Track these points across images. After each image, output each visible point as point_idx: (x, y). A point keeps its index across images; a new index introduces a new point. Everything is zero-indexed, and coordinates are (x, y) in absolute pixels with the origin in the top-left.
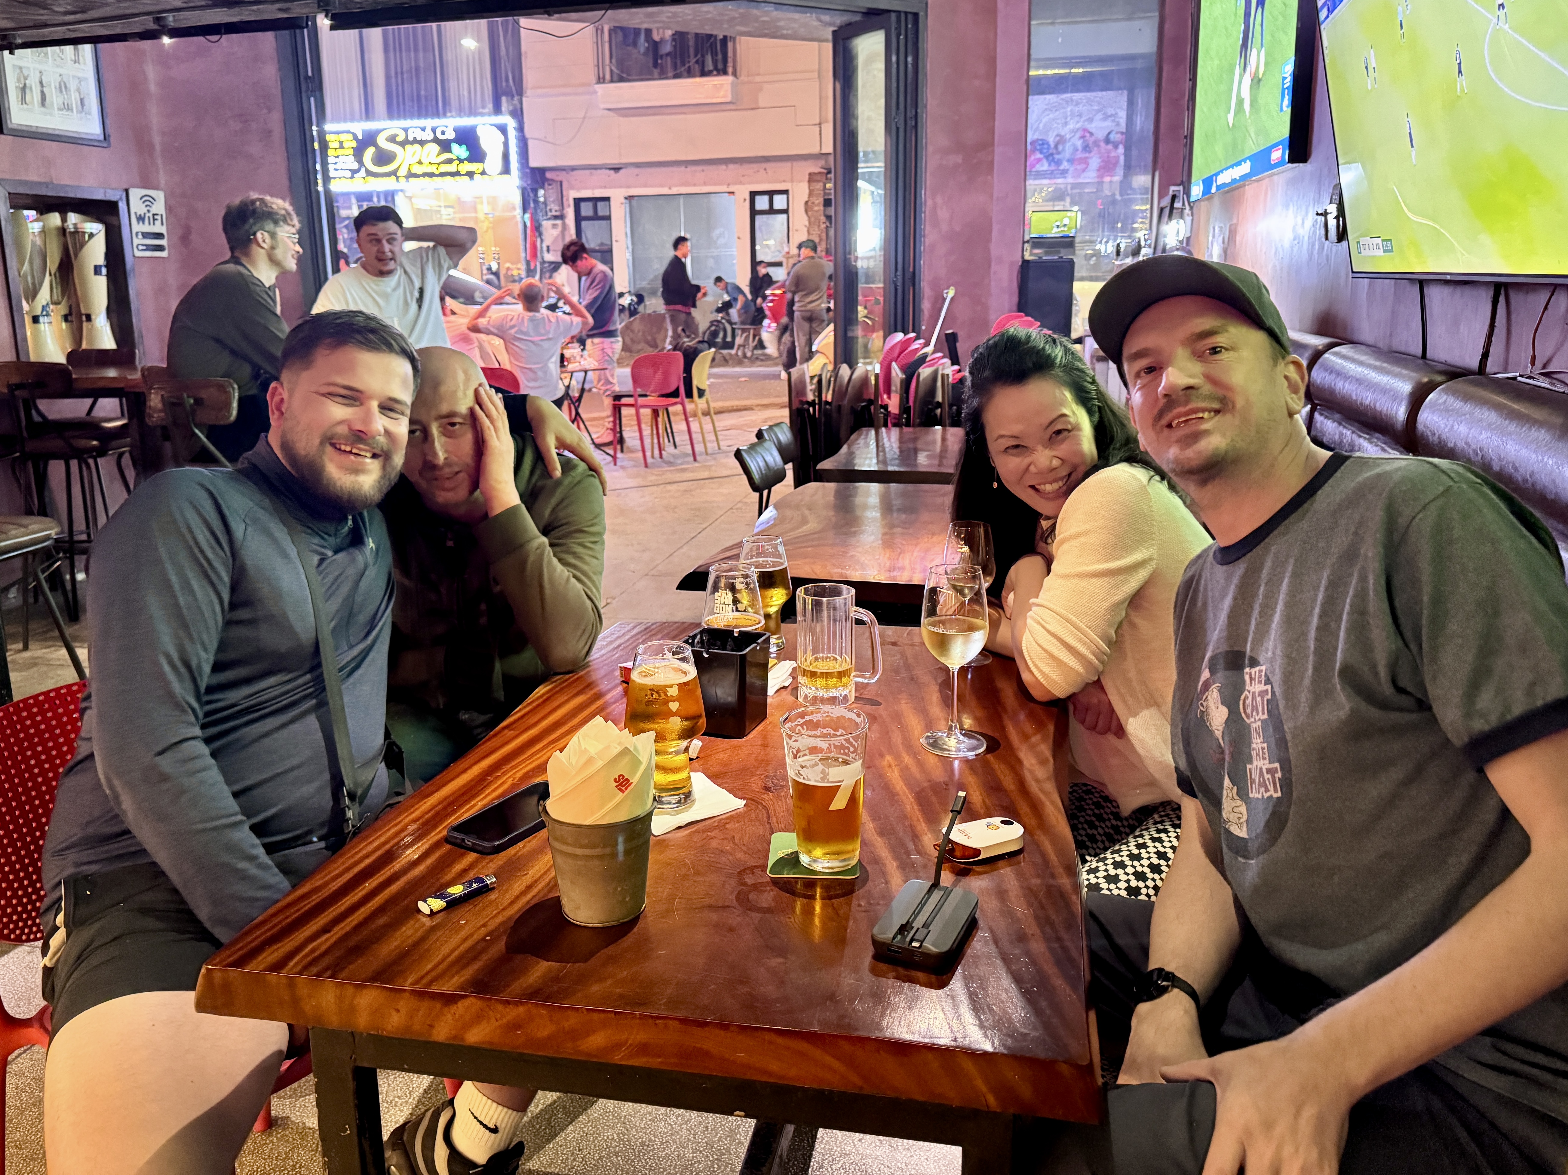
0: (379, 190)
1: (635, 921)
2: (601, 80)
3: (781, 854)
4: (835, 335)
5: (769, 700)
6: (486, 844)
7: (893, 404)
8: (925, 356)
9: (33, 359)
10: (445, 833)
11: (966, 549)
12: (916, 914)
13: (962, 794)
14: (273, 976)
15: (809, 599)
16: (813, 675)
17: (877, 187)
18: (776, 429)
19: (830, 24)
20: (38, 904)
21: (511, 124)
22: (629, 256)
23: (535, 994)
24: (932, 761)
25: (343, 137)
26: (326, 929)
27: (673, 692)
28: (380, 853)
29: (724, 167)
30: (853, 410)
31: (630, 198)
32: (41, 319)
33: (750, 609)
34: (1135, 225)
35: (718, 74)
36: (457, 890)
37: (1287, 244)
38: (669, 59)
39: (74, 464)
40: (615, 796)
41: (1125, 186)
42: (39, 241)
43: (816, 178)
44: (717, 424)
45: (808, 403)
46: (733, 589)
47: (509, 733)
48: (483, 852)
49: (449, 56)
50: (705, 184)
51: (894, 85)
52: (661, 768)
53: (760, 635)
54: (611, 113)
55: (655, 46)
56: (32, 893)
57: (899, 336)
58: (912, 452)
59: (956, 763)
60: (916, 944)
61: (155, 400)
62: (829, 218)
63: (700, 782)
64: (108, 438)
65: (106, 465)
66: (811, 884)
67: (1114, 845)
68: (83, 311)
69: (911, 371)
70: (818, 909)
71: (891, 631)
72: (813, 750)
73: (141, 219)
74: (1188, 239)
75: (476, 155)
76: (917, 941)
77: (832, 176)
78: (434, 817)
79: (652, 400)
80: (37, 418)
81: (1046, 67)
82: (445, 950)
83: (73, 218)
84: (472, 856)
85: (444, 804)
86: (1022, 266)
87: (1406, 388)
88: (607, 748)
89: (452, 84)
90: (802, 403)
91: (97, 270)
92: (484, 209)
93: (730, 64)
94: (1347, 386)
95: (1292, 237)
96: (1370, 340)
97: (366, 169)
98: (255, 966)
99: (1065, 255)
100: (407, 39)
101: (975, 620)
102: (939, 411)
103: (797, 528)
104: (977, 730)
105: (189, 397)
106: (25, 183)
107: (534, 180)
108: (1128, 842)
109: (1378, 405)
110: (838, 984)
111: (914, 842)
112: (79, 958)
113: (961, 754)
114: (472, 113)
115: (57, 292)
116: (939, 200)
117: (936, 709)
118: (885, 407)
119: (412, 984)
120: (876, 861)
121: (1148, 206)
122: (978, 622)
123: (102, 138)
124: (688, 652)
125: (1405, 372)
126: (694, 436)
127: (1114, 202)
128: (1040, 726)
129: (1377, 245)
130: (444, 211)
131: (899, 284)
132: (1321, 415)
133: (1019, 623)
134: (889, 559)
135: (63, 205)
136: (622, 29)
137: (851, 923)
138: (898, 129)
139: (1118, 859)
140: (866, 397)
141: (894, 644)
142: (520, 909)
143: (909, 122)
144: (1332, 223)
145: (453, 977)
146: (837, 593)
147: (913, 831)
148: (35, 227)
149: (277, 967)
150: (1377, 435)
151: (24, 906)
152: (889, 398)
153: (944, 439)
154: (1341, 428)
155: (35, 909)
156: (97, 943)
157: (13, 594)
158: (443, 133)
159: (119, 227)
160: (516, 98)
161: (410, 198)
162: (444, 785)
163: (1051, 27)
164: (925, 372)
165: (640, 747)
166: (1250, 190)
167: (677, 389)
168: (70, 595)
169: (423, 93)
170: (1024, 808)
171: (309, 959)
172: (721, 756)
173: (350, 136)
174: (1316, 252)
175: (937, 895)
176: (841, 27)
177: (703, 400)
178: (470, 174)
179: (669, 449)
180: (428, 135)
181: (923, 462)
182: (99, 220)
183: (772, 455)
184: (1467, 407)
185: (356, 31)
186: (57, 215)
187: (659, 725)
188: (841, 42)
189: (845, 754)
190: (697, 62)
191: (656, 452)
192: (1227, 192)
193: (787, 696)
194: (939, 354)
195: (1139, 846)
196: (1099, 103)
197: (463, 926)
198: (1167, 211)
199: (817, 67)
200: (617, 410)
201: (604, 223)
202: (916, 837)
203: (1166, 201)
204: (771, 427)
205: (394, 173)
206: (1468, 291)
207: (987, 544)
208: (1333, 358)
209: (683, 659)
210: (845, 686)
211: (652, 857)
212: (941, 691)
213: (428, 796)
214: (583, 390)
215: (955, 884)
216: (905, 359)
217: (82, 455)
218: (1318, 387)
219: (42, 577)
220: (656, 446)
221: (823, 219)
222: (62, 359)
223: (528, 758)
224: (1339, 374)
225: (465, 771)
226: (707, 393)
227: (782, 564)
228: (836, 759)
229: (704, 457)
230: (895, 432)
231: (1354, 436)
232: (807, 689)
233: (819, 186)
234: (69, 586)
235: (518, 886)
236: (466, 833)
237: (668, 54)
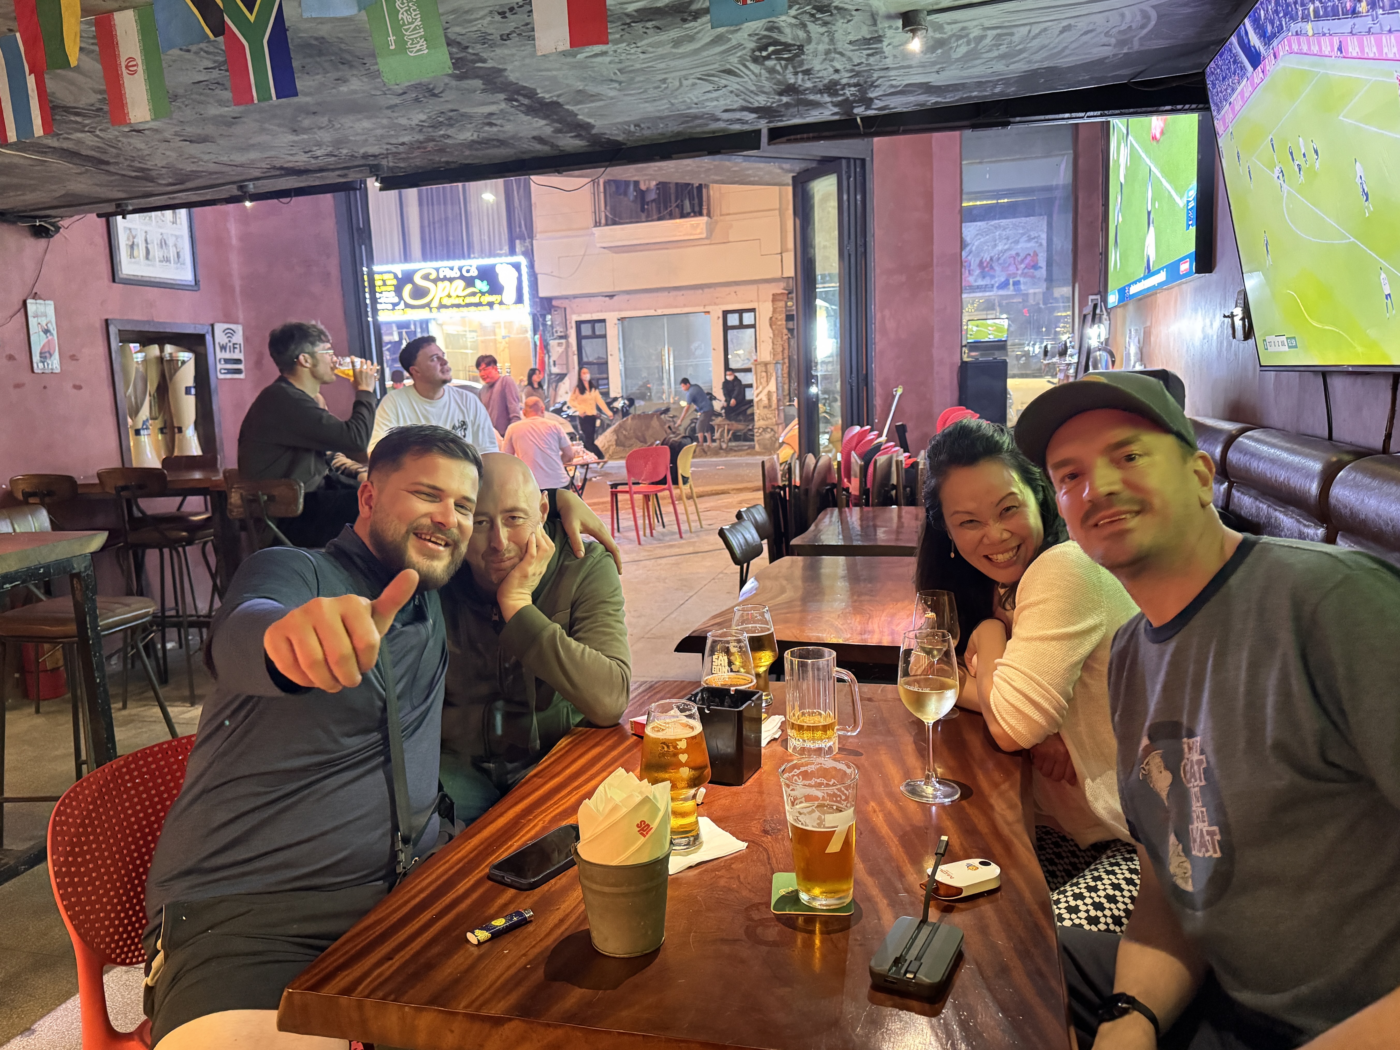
0: (416, 319)
1: (656, 952)
2: (597, 224)
3: (783, 892)
4: (799, 428)
5: (763, 751)
6: (523, 881)
7: (854, 486)
8: (880, 445)
9: (135, 465)
10: (487, 870)
11: (931, 615)
12: (908, 948)
13: (944, 838)
14: (344, 1000)
15: (796, 661)
16: (800, 728)
17: (831, 304)
18: (753, 510)
19: (791, 171)
20: (140, 931)
21: (523, 261)
22: (621, 367)
23: (571, 1018)
24: (912, 807)
25: (385, 276)
26: (389, 957)
27: (682, 745)
28: (431, 888)
29: (700, 291)
30: (818, 492)
31: (621, 319)
32: (142, 432)
33: (742, 670)
34: (1058, 329)
35: (695, 216)
36: (500, 923)
37: (1197, 343)
38: (654, 204)
39: (166, 551)
40: (638, 839)
41: (1048, 296)
42: (141, 368)
43: (778, 297)
44: (699, 506)
45: (779, 487)
46: (727, 652)
47: (538, 781)
48: (520, 889)
49: (472, 207)
50: (685, 306)
51: (846, 219)
52: (676, 814)
53: (753, 694)
54: (605, 251)
55: (642, 194)
56: (136, 922)
57: (857, 429)
58: (872, 529)
59: (934, 808)
60: (910, 976)
61: (235, 498)
62: (791, 331)
63: (706, 826)
64: (195, 529)
65: (193, 552)
66: (810, 920)
67: (1072, 878)
68: (176, 425)
69: (868, 457)
70: (817, 942)
71: (869, 688)
72: (808, 798)
73: (223, 348)
74: (1107, 340)
75: (496, 288)
76: (911, 972)
77: (794, 295)
78: (477, 856)
79: (643, 487)
80: (137, 514)
81: (976, 199)
82: (492, 977)
83: (169, 349)
84: (511, 892)
85: (485, 844)
86: (961, 367)
87: (1317, 467)
88: (630, 796)
89: (475, 231)
90: (774, 487)
91: (188, 391)
92: (502, 332)
93: (705, 207)
94: (1261, 465)
95: (1202, 336)
96: (1279, 425)
97: (405, 303)
98: (329, 990)
99: (999, 356)
100: (438, 195)
101: (947, 680)
102: (894, 492)
103: (777, 596)
104: (951, 778)
105: (263, 494)
106: (129, 321)
107: (543, 307)
108: (1084, 876)
109: (1291, 482)
110: (841, 1013)
111: (901, 881)
112: (174, 979)
113: (938, 801)
114: (492, 254)
115: (155, 409)
116: (887, 313)
117: (912, 760)
118: (847, 490)
119: (465, 1007)
120: (869, 899)
121: (1070, 313)
122: (949, 681)
123: (193, 283)
124: (695, 710)
125: (1314, 452)
126: (680, 517)
127: (1039, 311)
128: (1008, 775)
129: (1283, 342)
130: (469, 335)
131: (854, 384)
132: (1238, 491)
133: (986, 682)
134: (860, 623)
135: (161, 339)
136: (615, 181)
137: (849, 956)
138: (849, 255)
139: (1077, 891)
140: (828, 481)
141: (870, 700)
142: (555, 941)
143: (859, 249)
144: (1238, 323)
145: (500, 1001)
146: (820, 655)
147: (899, 872)
148: (139, 357)
149: (348, 991)
150: (1291, 508)
151: (129, 933)
152: (850, 481)
153: (900, 517)
154: (1257, 503)
155: (138, 935)
156: (188, 967)
157: (114, 661)
158: (468, 271)
159: (206, 356)
160: (528, 241)
161: (441, 325)
162: (485, 827)
163: (979, 166)
164: (881, 459)
165: (658, 796)
166: (1161, 298)
167: (665, 477)
168: (161, 662)
169: (451, 238)
170: (997, 849)
171: (376, 983)
172: (723, 801)
173: (392, 276)
174: (1224, 349)
175: (926, 930)
176: (799, 174)
177: (687, 486)
178: (491, 305)
179: (659, 528)
180: (456, 273)
181: (882, 537)
182: (190, 350)
183: (750, 533)
184: (1375, 483)
185: (397, 191)
186: (156, 346)
187: (671, 774)
188: (800, 186)
189: (837, 801)
190: (677, 206)
191: (648, 531)
192: (1140, 299)
193: (778, 747)
194: (892, 444)
195: (1095, 879)
196: (1023, 228)
197: (506, 955)
198: (1090, 318)
199: (778, 206)
200: (614, 495)
201: (600, 340)
202: (901, 876)
203: (1088, 310)
204: (748, 508)
205: (428, 305)
206: (1368, 381)
207: (951, 610)
208: (1246, 441)
209: (690, 716)
210: (829, 738)
211: (669, 892)
212: (915, 743)
213: (471, 838)
214: (585, 480)
215: (940, 920)
216: (862, 449)
217: (174, 544)
218: (1234, 466)
219: (141, 646)
220: (647, 526)
221: (785, 331)
222: (159, 466)
223: (555, 803)
224: (1253, 455)
225: (501, 815)
226: (690, 480)
227: (769, 629)
228: (831, 807)
229: (689, 534)
230: (856, 511)
231: (1271, 510)
232: (795, 741)
233: (782, 304)
234: (160, 654)
235: (553, 919)
236: (505, 871)
237: (653, 201)
